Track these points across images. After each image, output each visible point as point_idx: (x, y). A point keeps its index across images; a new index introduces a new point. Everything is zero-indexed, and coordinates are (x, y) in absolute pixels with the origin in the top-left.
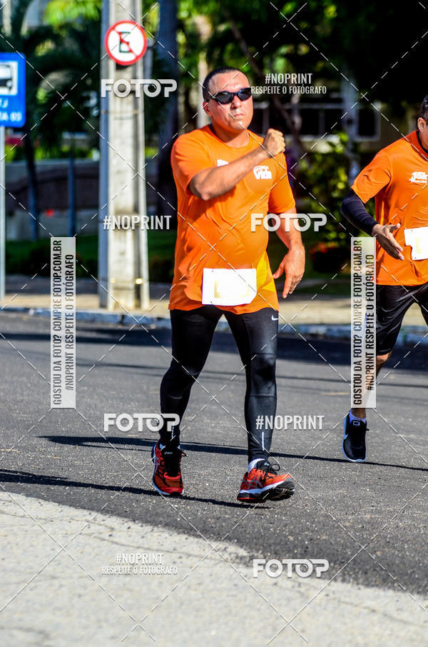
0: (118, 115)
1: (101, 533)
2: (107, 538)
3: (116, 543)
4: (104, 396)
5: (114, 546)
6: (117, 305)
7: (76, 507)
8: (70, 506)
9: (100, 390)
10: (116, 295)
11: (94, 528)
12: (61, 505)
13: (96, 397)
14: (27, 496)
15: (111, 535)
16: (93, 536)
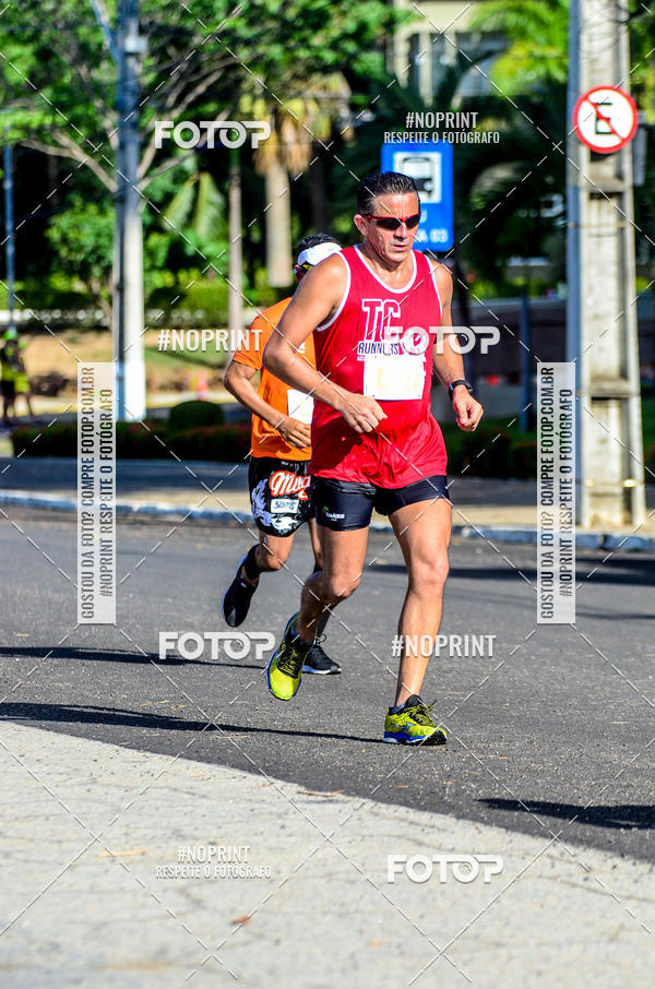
0: (594, 231)
1: (571, 875)
2: (581, 882)
3: (595, 891)
4: (575, 662)
5: (591, 895)
6: (596, 521)
7: (533, 835)
8: (524, 833)
9: (570, 653)
10: (594, 505)
11: (560, 867)
12: (509, 832)
13: (563, 663)
14: (458, 818)
15: (586, 879)
16: (559, 880)
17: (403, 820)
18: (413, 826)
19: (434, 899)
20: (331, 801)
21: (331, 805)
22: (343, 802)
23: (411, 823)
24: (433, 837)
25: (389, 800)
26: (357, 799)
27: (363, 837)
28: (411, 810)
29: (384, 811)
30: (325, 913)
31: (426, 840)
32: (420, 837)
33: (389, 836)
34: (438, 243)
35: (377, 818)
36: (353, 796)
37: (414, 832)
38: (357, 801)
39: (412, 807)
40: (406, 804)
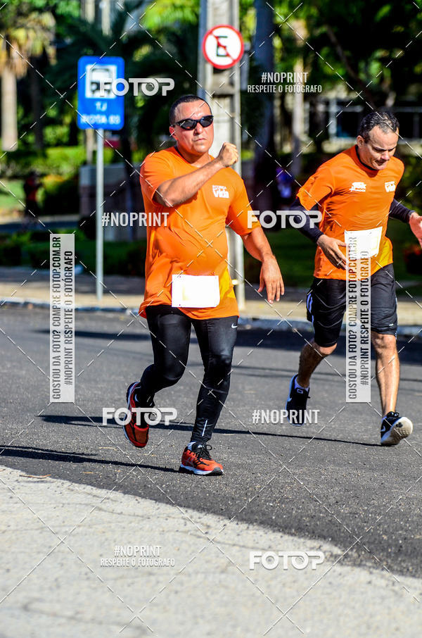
1: (197, 531)
2: (203, 535)
7: (173, 505)
8: (167, 503)
11: (190, 525)
12: (157, 503)
14: (125, 493)
15: (206, 533)
16: (189, 533)
17: (89, 494)
18: (95, 498)
19: (109, 545)
20: (42, 482)
21: (43, 484)
22: (50, 482)
23: (94, 496)
24: (108, 505)
25: (80, 482)
26: (59, 480)
27: (64, 504)
28: (94, 488)
29: (77, 488)
30: (39, 553)
31: (103, 507)
32: (101, 505)
33: (80, 504)
34: (114, 125)
35: (72, 493)
36: (57, 478)
37: (96, 502)
38: (59, 482)
39: (95, 486)
40: (91, 484)
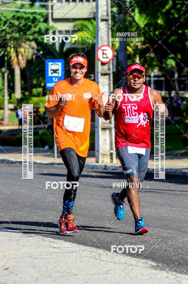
0: (102, 84)
1: (95, 256)
2: (98, 258)
3: (102, 260)
4: (97, 199)
5: (101, 261)
6: (103, 162)
8: (83, 245)
9: (96, 197)
10: (102, 157)
11: (93, 254)
12: (79, 245)
13: (94, 199)
14: (65, 241)
16: (92, 258)
17: (50, 242)
20: (31, 237)
22: (34, 237)
23: (53, 242)
25: (47, 236)
27: (40, 246)
28: (53, 239)
29: (45, 239)
30: (29, 267)
33: (47, 246)
35: (44, 241)
36: (37, 235)
38: (38, 237)
40: (51, 237)
